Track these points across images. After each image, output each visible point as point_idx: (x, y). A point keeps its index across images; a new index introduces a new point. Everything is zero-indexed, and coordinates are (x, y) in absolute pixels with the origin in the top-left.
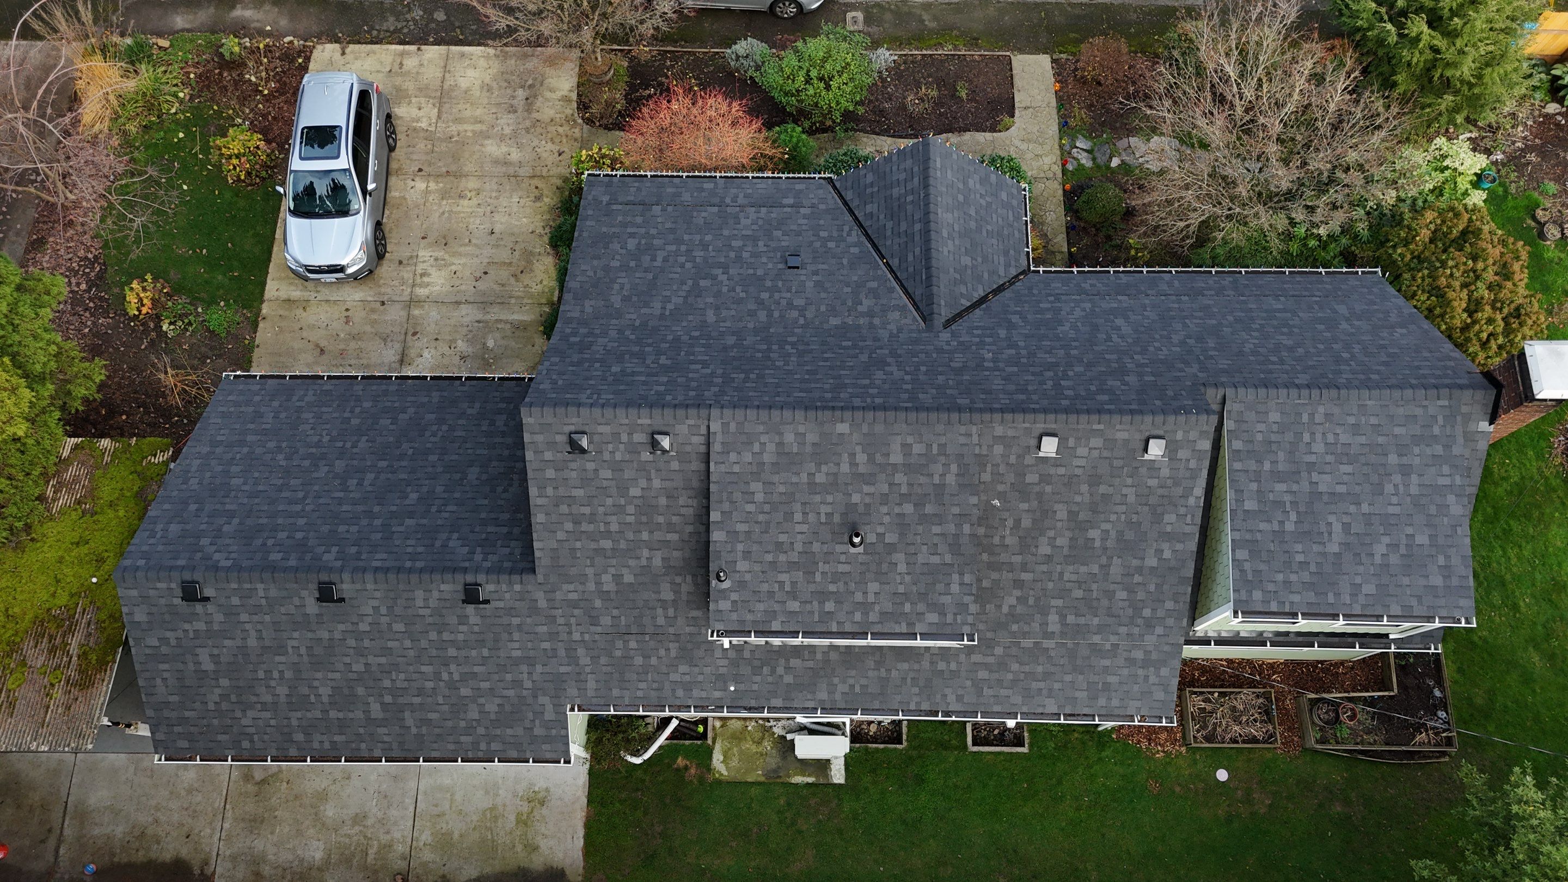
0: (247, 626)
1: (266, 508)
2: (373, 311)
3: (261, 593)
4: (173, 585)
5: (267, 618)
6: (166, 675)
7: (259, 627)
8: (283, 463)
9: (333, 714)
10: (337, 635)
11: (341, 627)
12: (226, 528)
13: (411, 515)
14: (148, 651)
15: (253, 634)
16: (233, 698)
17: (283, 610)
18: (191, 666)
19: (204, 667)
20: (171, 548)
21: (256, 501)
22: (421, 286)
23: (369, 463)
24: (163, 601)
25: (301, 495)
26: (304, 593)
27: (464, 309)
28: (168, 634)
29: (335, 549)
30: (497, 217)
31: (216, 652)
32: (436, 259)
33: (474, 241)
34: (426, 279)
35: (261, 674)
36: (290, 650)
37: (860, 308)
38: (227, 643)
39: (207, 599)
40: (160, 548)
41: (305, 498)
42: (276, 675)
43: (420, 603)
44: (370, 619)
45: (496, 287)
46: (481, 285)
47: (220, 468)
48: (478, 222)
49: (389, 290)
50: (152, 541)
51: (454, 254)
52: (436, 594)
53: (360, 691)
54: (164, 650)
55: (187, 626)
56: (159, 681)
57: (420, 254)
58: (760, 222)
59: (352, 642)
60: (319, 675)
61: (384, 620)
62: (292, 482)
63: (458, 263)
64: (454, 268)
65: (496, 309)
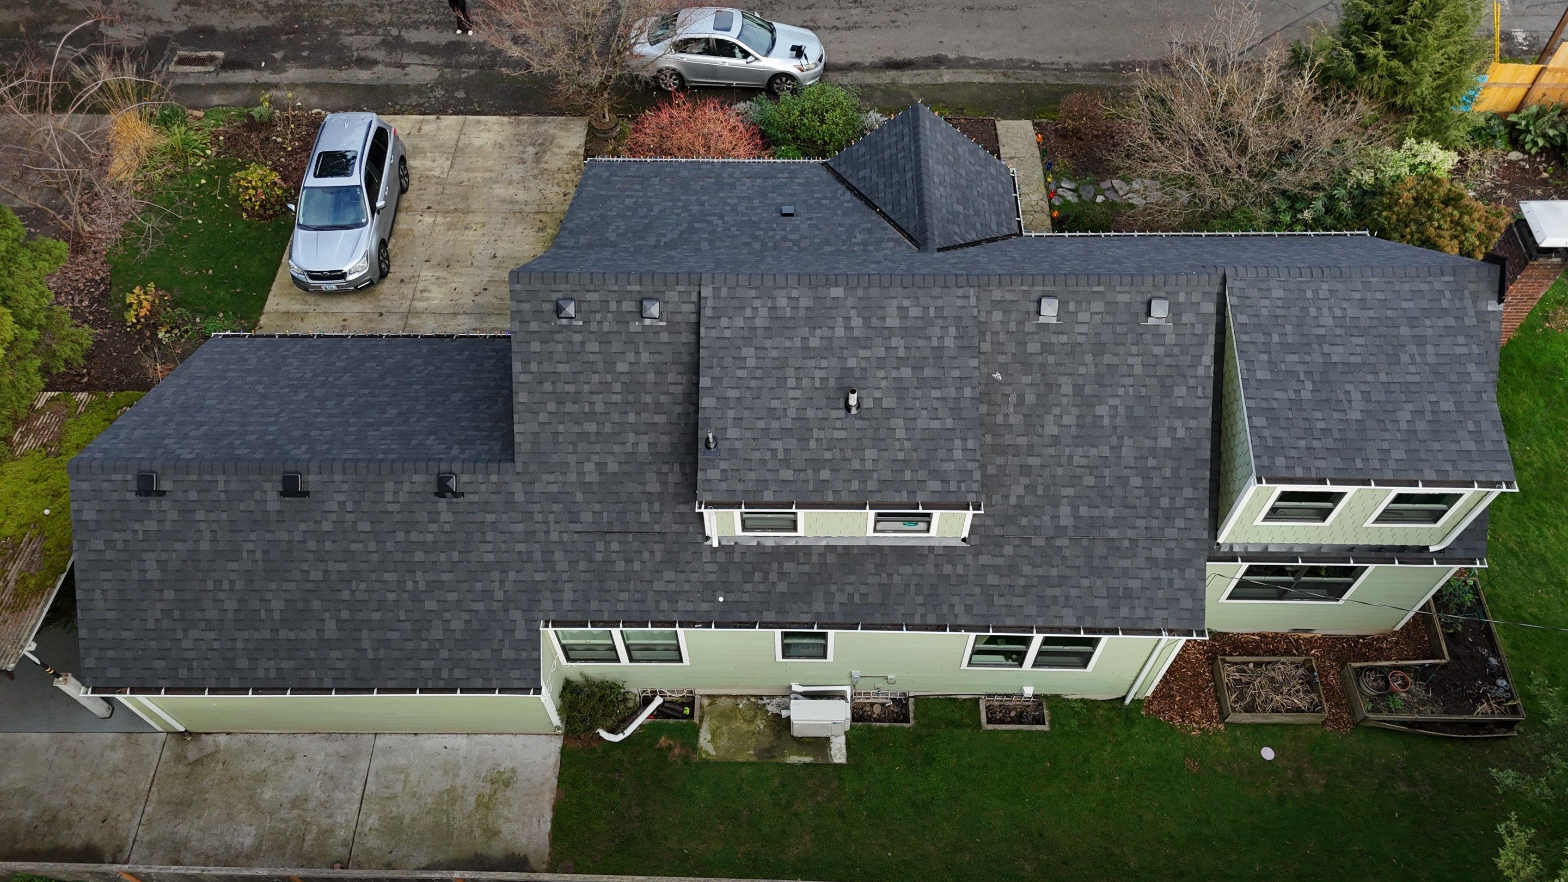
0: (203, 526)
1: (238, 420)
2: (370, 321)
3: (221, 487)
4: (129, 477)
5: (224, 516)
6: (106, 586)
7: (214, 527)
8: (262, 391)
9: (283, 634)
10: (298, 537)
11: (303, 527)
12: (193, 433)
14: (91, 556)
15: (207, 535)
16: (176, 614)
17: (242, 507)
18: (135, 575)
19: (149, 576)
20: (132, 446)
21: (229, 415)
22: (420, 300)
23: (350, 391)
24: (115, 496)
25: (276, 411)
26: (268, 486)
27: (461, 319)
28: (116, 536)
30: (500, 244)
31: (164, 556)
32: (438, 278)
33: (475, 264)
34: (425, 295)
35: (210, 585)
36: (245, 554)
37: (853, 240)
38: (178, 546)
39: (162, 493)
41: (280, 413)
42: (226, 586)
43: (389, 497)
44: (333, 517)
45: (494, 300)
46: (479, 300)
48: (481, 248)
49: (388, 304)
50: (114, 441)
51: (455, 274)
52: (407, 487)
53: (316, 604)
54: (109, 555)
55: (137, 526)
56: (98, 594)
57: (422, 274)
58: (756, 188)
59: (312, 545)
60: (273, 586)
61: (350, 517)
62: (269, 403)
63: (458, 282)
64: (454, 285)
65: (493, 319)
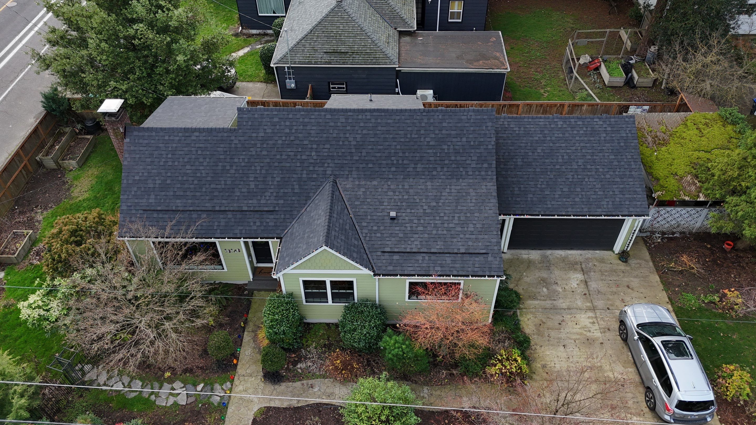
1: (594, 145)
2: (612, 305)
8: (598, 167)
12: (605, 135)
13: (537, 142)
20: (620, 126)
21: (599, 148)
22: (592, 318)
23: (563, 167)
25: (583, 151)
27: (564, 305)
29: (560, 126)
30: (564, 355)
32: (590, 331)
33: (573, 341)
34: (591, 321)
40: (624, 126)
41: (581, 149)
45: (550, 316)
46: (559, 318)
47: (622, 163)
48: (575, 352)
49: (608, 315)
50: (629, 129)
51: (581, 334)
57: (600, 334)
62: (590, 157)
63: (577, 329)
64: (578, 326)
65: (548, 306)
